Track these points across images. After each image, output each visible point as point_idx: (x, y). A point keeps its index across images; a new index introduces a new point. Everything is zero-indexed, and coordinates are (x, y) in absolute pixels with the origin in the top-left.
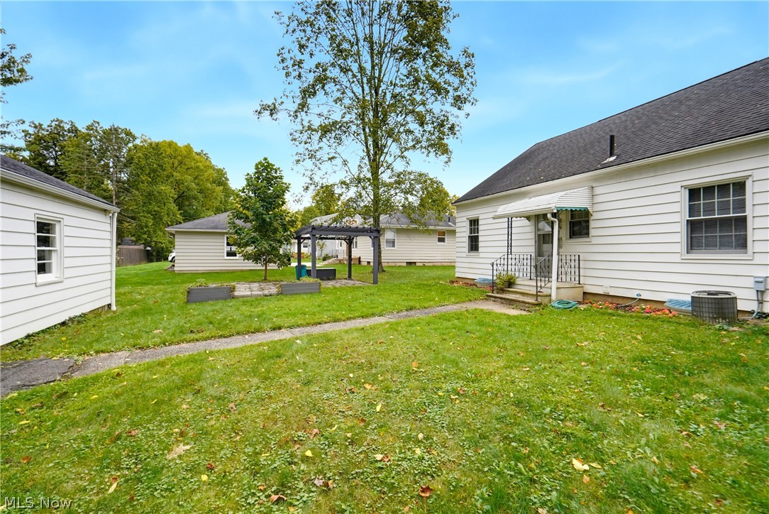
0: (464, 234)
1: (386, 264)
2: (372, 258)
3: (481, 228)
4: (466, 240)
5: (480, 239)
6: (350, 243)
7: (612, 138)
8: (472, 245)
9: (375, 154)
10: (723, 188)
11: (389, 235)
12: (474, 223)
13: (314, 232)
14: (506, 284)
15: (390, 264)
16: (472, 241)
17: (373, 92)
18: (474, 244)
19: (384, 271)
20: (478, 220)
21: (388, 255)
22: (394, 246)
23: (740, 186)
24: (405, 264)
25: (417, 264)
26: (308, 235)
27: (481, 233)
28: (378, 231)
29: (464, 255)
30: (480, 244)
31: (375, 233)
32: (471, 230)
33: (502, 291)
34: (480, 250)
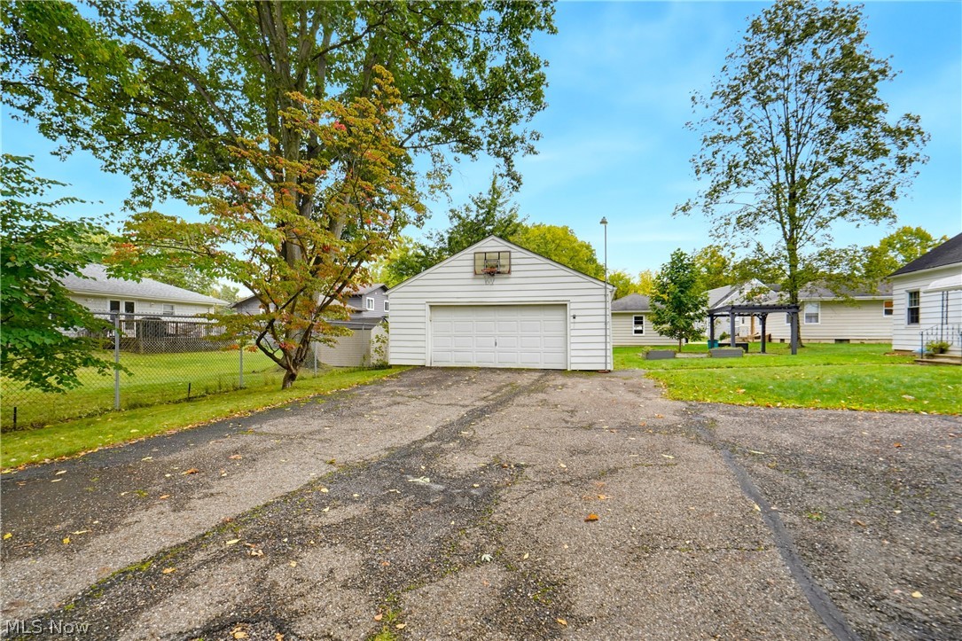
0: (903, 307)
1: (806, 342)
2: (790, 334)
3: (921, 300)
4: (905, 312)
5: (921, 311)
6: (763, 321)
8: (912, 318)
9: (792, 231)
11: (809, 309)
12: (914, 295)
13: (734, 310)
14: (939, 350)
15: (811, 341)
16: (912, 314)
17: (789, 175)
18: (914, 316)
19: (803, 347)
20: (918, 292)
21: (808, 331)
22: (817, 321)
24: (833, 342)
25: (851, 342)
26: (727, 313)
27: (921, 305)
28: (797, 308)
29: (903, 327)
30: (921, 316)
31: (793, 309)
32: (911, 302)
33: (932, 356)
34: (921, 321)
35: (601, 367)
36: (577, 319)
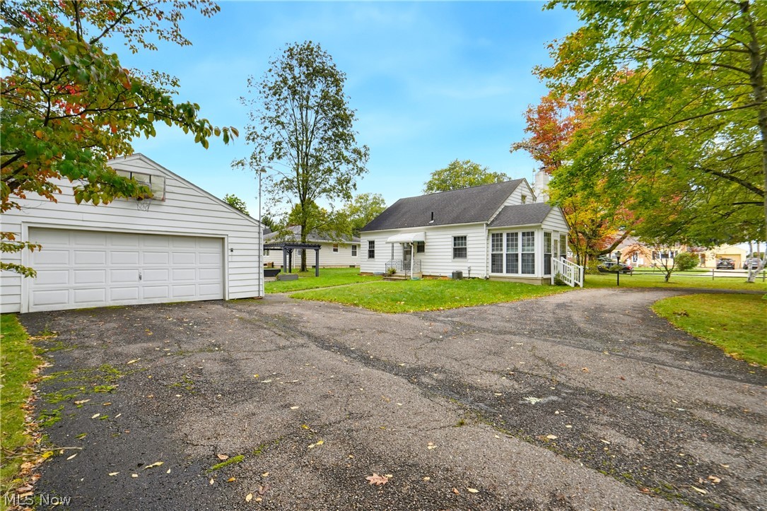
0: (366, 249)
3: (375, 246)
4: (367, 252)
7: (432, 213)
8: (370, 255)
10: (462, 237)
12: (372, 243)
14: (392, 272)
16: (370, 253)
18: (372, 254)
19: (307, 271)
20: (374, 242)
23: (465, 238)
27: (375, 249)
28: (319, 246)
30: (375, 255)
31: (317, 247)
32: (370, 247)
33: (390, 276)
35: (255, 295)
36: (235, 252)
